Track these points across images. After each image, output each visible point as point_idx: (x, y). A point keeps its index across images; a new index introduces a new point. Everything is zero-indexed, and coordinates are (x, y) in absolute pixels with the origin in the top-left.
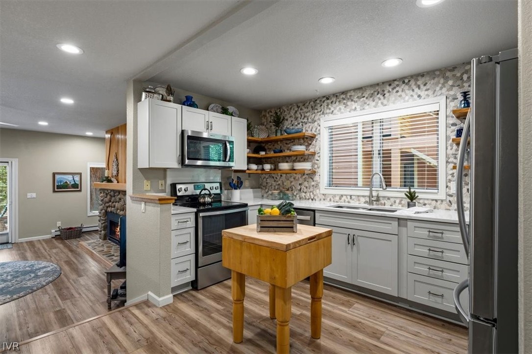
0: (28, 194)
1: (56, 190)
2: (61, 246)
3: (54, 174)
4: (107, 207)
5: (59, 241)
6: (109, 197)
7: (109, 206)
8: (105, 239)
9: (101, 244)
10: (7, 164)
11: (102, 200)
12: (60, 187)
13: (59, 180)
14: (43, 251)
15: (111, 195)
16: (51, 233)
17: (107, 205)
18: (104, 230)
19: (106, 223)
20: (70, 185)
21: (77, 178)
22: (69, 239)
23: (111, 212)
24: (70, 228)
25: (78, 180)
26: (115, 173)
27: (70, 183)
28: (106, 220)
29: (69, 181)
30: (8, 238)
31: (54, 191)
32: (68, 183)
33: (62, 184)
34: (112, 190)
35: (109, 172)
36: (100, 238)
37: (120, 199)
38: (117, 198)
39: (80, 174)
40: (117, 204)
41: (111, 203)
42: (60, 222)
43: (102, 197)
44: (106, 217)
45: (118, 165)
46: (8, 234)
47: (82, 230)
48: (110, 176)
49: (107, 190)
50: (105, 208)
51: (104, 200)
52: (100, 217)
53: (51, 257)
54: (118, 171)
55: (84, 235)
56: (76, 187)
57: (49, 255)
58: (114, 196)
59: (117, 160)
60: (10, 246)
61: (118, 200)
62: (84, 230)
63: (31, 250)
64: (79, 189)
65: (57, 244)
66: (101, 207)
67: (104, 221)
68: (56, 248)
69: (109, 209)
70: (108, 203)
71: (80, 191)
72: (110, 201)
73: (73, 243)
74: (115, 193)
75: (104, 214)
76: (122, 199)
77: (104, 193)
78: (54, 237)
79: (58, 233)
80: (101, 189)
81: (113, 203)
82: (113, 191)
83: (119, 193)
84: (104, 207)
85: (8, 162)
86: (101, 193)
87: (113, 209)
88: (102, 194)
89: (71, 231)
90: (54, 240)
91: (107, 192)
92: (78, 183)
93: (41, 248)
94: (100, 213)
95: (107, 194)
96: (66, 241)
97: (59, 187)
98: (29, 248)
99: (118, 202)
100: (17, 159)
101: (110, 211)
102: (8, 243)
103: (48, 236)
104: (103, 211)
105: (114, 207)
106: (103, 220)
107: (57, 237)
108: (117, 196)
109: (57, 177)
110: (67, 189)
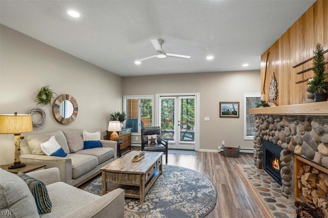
0: (205, 118)
1: (221, 116)
2: (223, 162)
3: (220, 103)
4: (263, 135)
5: (223, 157)
6: (265, 123)
7: (266, 134)
8: (260, 167)
9: (257, 174)
10: (194, 96)
11: (258, 127)
12: (225, 114)
13: (223, 108)
14: (210, 165)
15: (268, 122)
16: (218, 149)
17: (263, 132)
18: (259, 158)
19: (262, 151)
20: (231, 112)
21: (236, 107)
22: (229, 157)
23: (268, 141)
24: (230, 148)
25: (236, 108)
26: (272, 96)
27: (231, 110)
28: (261, 148)
29: (230, 108)
30: (194, 147)
31: (220, 117)
32: (230, 110)
33: (225, 111)
34: (269, 116)
35: (265, 96)
36: (256, 165)
37: (283, 127)
38: (278, 125)
39: (238, 103)
40: (277, 133)
41: (268, 131)
42: (224, 141)
43: (257, 123)
44: (262, 145)
45: (276, 86)
46: (194, 144)
47: (239, 151)
48: (266, 100)
49: (264, 115)
50: (261, 135)
51: (260, 126)
52: (256, 143)
53: (213, 175)
54: (277, 93)
55: (241, 155)
56: (235, 114)
57: (213, 170)
58: (273, 123)
59: (276, 80)
60: (194, 153)
61: (279, 127)
62: (241, 151)
63: (203, 161)
64: (237, 116)
65: (221, 159)
66: (257, 133)
67: (259, 149)
68: (219, 165)
69: (266, 137)
70: (264, 130)
71: (238, 117)
72: (267, 128)
73: (232, 162)
74: (274, 119)
75: (259, 141)
76: (286, 128)
77: (259, 120)
78: (220, 153)
79: (222, 150)
80: (256, 115)
81: (271, 130)
82: (272, 116)
83: (281, 119)
84: (259, 134)
85: (195, 95)
86: (256, 119)
87: (271, 137)
88: (257, 121)
89: (231, 151)
90: (219, 154)
91: (264, 118)
92: (237, 110)
93: (210, 161)
94: (255, 139)
95: (263, 120)
96: (227, 158)
97: (223, 114)
98: (203, 158)
99: (280, 131)
100: (199, 93)
101: (267, 139)
102: (194, 150)
103: (216, 151)
104: (259, 138)
105: (273, 136)
106: (258, 147)
107: (222, 153)
108: (277, 122)
109: (222, 105)
110: (229, 115)
